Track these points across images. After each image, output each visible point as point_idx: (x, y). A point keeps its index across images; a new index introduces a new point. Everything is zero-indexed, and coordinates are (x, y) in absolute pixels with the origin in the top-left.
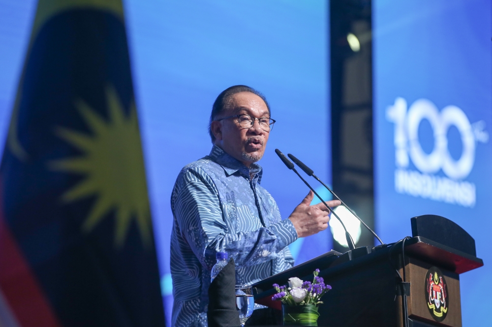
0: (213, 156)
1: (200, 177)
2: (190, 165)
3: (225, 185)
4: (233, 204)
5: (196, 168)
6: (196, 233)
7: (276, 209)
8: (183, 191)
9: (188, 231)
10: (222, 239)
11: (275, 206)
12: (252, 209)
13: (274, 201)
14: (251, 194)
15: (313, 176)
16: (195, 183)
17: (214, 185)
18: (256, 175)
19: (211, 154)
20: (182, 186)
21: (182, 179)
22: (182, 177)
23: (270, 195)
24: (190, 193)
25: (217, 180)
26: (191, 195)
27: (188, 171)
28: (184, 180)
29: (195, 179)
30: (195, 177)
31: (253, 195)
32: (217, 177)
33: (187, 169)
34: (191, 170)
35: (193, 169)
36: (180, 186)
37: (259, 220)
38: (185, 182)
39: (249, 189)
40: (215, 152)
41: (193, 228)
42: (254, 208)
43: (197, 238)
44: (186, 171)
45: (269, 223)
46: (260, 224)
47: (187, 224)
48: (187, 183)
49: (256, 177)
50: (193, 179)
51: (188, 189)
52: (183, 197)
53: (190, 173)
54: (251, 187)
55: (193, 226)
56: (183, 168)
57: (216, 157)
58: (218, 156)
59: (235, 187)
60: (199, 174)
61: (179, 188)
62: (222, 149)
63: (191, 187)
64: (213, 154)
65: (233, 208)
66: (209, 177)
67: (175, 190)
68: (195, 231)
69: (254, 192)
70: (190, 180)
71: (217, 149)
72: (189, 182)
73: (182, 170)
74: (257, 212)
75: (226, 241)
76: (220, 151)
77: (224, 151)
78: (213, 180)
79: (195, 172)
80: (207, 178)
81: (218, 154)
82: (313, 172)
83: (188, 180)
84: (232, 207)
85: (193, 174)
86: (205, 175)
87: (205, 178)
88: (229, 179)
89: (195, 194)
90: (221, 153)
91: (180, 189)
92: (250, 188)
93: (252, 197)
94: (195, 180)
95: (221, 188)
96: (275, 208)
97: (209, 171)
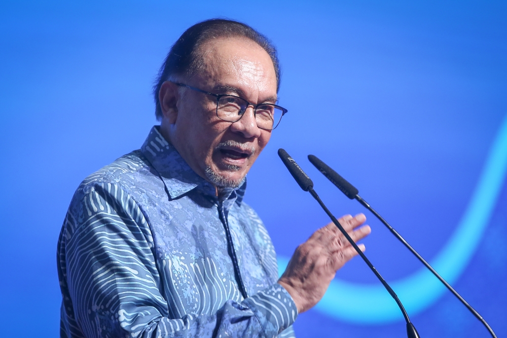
0: (148, 152)
1: (116, 205)
2: (96, 177)
3: (167, 218)
4: (183, 258)
5: (109, 185)
6: (102, 317)
7: (270, 252)
8: (81, 230)
9: (89, 312)
10: (155, 327)
11: (269, 246)
12: (222, 265)
13: (266, 236)
14: (219, 232)
15: (357, 198)
16: (107, 216)
17: (144, 220)
18: (233, 193)
19: (144, 147)
20: (81, 220)
21: (82, 206)
22: (82, 201)
23: (259, 221)
24: (96, 237)
25: (152, 207)
26: (98, 243)
27: (93, 189)
28: (84, 206)
29: (106, 207)
30: (107, 204)
31: (224, 233)
32: (151, 202)
33: (92, 184)
34: (98, 189)
35: (103, 185)
36: (77, 220)
37: (236, 285)
38: (86, 212)
39: (215, 222)
40: (152, 143)
41: (98, 308)
42: (224, 261)
43: (104, 328)
44: (90, 189)
45: (255, 288)
46: (237, 294)
47: (87, 299)
48: (90, 214)
49: (231, 198)
50: (102, 208)
51: (91, 227)
52: (80, 243)
53: (97, 195)
54: (221, 217)
55: (98, 304)
56: (84, 182)
57: (154, 154)
58: (158, 154)
59: (187, 222)
60: (113, 197)
61: (75, 222)
62: (167, 139)
63: (97, 224)
64: (148, 148)
65: (182, 266)
66: (134, 203)
67: (67, 227)
68: (100, 314)
69: (226, 227)
70: (95, 209)
71: (157, 139)
72: (93, 213)
73: (81, 186)
74: (232, 268)
75: (163, 332)
76: (164, 143)
77: (170, 144)
78: (144, 208)
79: (107, 192)
80: (130, 206)
81: (158, 149)
82: (357, 192)
83: (92, 210)
84: (181, 263)
85: (104, 198)
86: (126, 198)
87: (126, 207)
88: (176, 205)
89: (106, 239)
90: (164, 148)
91: (76, 226)
92: (218, 219)
93: (221, 238)
94: (106, 210)
95: (159, 226)
96: (268, 250)
97: (137, 189)
